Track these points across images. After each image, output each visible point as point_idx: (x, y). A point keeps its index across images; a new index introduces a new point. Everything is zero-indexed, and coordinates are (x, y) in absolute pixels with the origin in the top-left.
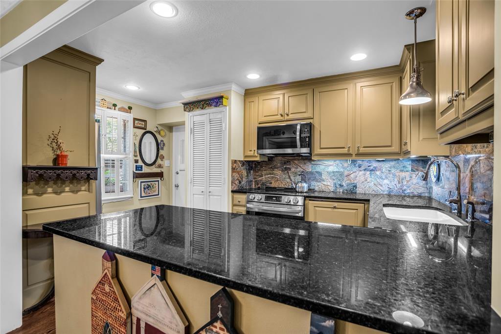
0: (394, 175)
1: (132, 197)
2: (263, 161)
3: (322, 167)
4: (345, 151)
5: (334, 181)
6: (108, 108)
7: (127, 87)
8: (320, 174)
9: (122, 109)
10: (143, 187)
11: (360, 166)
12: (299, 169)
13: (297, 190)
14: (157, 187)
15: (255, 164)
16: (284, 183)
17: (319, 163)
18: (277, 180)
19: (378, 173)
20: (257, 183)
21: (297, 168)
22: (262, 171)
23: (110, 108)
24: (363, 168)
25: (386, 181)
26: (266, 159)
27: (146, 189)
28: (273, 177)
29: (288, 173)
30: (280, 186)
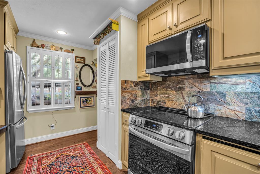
1: (74, 107)
2: (158, 82)
3: (226, 86)
5: (247, 106)
6: (56, 50)
7: (58, 32)
8: (223, 95)
9: (67, 51)
10: (82, 101)
12: (195, 89)
13: (190, 115)
14: (93, 101)
15: (152, 85)
16: (177, 104)
17: (220, 80)
18: (171, 100)
20: (153, 102)
21: (192, 88)
22: (157, 91)
23: (58, 50)
26: (160, 79)
27: (85, 102)
28: (167, 97)
29: (182, 93)
30: (174, 107)
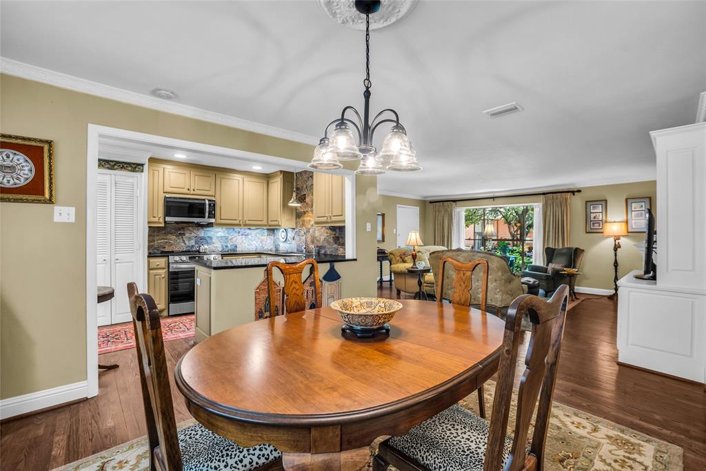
0: (259, 238)
2: (165, 227)
3: (212, 233)
4: (237, 222)
5: (222, 244)
8: (210, 238)
11: (239, 233)
12: (193, 234)
17: (210, 230)
18: (171, 245)
19: (250, 237)
21: (191, 234)
22: (154, 236)
24: (241, 233)
25: (254, 242)
28: (166, 242)
29: (182, 238)
